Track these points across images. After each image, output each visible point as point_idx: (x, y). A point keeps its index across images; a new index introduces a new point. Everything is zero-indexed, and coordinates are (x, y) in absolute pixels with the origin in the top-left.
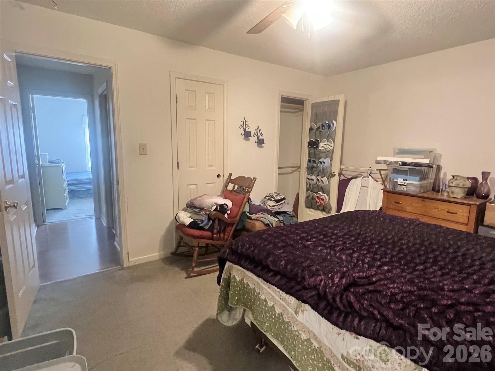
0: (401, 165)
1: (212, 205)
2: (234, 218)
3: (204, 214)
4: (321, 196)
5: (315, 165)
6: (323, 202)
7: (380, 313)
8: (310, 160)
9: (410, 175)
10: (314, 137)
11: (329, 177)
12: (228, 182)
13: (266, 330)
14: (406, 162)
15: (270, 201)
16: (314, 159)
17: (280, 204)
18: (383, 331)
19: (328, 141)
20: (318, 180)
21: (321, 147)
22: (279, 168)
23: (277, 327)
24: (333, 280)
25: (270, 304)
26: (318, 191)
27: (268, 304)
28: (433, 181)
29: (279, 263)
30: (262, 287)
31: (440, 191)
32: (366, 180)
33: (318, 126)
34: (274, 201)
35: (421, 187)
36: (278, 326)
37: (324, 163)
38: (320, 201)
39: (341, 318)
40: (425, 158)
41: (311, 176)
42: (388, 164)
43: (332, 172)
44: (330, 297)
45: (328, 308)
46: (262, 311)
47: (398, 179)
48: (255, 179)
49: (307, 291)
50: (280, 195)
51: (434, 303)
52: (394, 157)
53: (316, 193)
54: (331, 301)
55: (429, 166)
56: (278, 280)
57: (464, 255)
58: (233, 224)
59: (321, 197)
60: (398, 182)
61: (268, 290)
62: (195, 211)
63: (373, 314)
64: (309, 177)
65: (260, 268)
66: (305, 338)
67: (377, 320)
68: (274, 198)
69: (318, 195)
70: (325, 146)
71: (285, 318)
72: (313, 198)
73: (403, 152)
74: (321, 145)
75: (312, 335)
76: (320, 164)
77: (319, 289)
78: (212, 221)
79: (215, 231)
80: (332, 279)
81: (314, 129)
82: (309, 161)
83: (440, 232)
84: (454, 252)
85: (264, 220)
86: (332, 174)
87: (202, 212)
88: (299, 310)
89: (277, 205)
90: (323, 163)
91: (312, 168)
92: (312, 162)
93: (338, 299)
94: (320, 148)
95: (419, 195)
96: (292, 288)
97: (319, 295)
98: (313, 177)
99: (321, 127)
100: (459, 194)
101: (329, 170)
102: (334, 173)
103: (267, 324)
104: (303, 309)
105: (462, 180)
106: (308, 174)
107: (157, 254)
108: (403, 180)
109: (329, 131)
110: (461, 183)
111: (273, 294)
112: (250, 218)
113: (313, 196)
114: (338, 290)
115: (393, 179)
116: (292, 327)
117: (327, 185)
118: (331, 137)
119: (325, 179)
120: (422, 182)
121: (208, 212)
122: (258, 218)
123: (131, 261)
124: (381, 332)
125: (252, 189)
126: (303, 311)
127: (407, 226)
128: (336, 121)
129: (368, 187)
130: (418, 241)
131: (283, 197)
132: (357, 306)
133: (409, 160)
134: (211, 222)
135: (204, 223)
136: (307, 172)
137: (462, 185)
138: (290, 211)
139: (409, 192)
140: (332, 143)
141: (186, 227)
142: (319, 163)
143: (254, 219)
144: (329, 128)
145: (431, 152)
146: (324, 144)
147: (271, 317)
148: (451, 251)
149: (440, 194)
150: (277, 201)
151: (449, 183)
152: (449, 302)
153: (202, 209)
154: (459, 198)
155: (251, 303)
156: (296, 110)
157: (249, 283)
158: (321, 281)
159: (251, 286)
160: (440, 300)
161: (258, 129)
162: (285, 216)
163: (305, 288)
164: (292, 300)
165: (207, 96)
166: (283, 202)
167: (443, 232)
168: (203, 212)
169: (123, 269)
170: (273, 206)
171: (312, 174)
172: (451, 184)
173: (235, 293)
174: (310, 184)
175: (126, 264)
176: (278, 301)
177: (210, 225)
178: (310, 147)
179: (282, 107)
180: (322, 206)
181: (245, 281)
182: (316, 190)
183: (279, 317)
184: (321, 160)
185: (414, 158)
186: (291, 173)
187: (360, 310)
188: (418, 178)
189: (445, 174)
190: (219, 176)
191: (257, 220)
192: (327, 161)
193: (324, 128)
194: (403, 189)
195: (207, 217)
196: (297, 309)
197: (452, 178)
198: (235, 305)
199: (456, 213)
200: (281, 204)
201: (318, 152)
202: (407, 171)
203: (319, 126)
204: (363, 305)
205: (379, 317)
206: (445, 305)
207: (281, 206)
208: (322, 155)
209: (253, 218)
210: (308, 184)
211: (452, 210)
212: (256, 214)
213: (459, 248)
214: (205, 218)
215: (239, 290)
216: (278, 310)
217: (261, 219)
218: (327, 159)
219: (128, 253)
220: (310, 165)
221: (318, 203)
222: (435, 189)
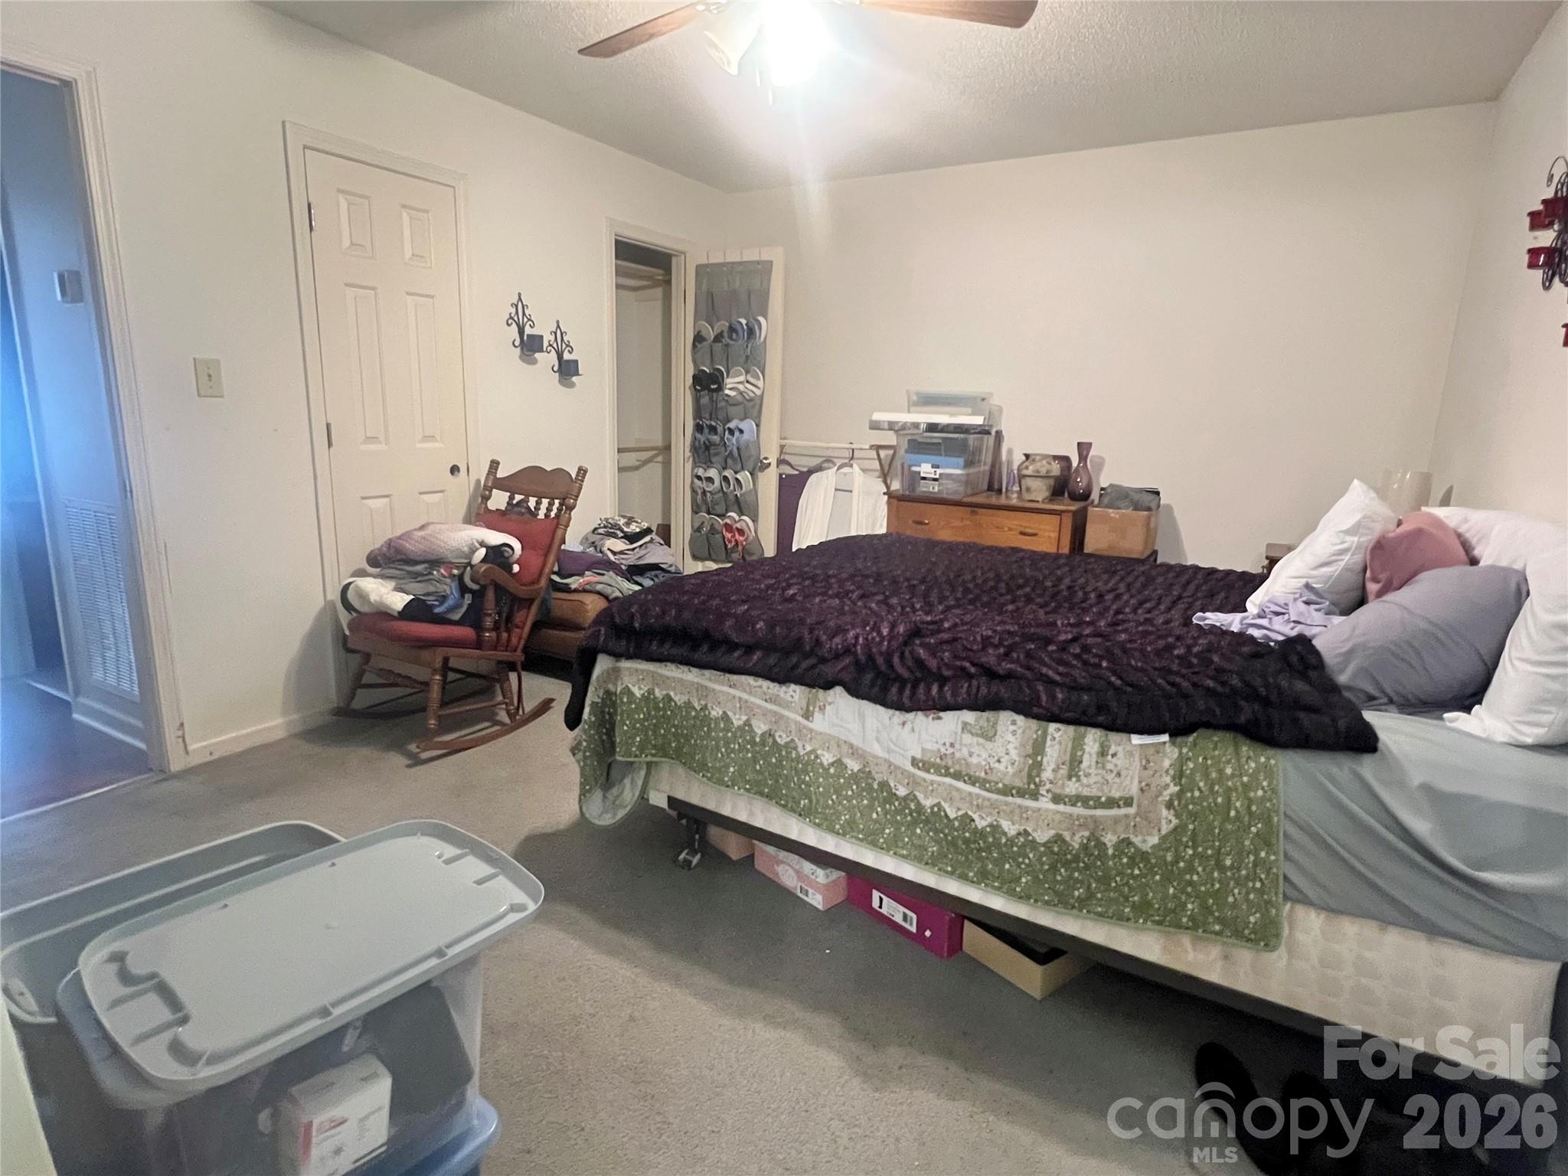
0: (926, 432)
1: (470, 548)
2: (533, 583)
3: (445, 577)
4: (736, 522)
5: (716, 438)
6: (741, 538)
7: (973, 664)
8: (702, 427)
9: (946, 456)
10: (708, 362)
11: (754, 469)
12: (490, 485)
13: (730, 783)
14: (936, 425)
15: (613, 540)
16: (713, 423)
17: (641, 546)
18: (984, 690)
19: (747, 372)
20: (726, 479)
21: (731, 389)
22: (620, 451)
23: (758, 767)
24: (879, 633)
25: (738, 720)
26: (727, 512)
27: (732, 723)
28: (987, 468)
29: (750, 628)
30: (714, 690)
31: (1004, 490)
32: (845, 474)
33: (717, 330)
34: (622, 538)
35: (968, 481)
36: (761, 762)
37: (741, 431)
38: (734, 536)
39: (907, 692)
40: (973, 414)
41: (705, 470)
42: (898, 431)
43: (762, 457)
44: (880, 660)
45: (879, 682)
46: (717, 745)
47: (920, 466)
48: (582, 472)
49: (830, 664)
50: (637, 522)
51: (1049, 641)
52: (909, 412)
53: (722, 516)
54: (883, 668)
55: (984, 431)
56: (759, 659)
57: (1069, 588)
58: (531, 601)
59: (738, 525)
60: (919, 473)
61: (732, 691)
62: (409, 572)
63: (963, 669)
64: (700, 472)
65: (705, 648)
66: (831, 761)
67: (970, 676)
68: (622, 531)
69: (728, 521)
70: (741, 387)
71: (780, 736)
72: (713, 530)
73: (929, 401)
74: (730, 382)
75: (845, 748)
76: (730, 437)
77: (856, 651)
78: (470, 595)
79: (488, 622)
80: (876, 628)
81: (707, 337)
82: (699, 428)
83: (1022, 559)
84: (1053, 586)
85: (608, 590)
86: (761, 462)
87: (438, 571)
88: (814, 708)
89: (633, 549)
90: (737, 434)
91: (708, 446)
92: (706, 431)
93: (896, 660)
94: (727, 392)
95: (967, 500)
96: (795, 667)
97: (857, 662)
98: (712, 473)
99: (725, 334)
100: (1039, 491)
101: (753, 452)
102: (766, 458)
103: (732, 769)
104: (822, 704)
105: (1044, 462)
106: (695, 465)
107: (280, 721)
108: (932, 467)
109: (750, 346)
110: (1043, 467)
111: (745, 696)
112: (566, 589)
113: (712, 525)
114: (895, 644)
115: (910, 466)
116: (800, 749)
117: (750, 491)
118: (753, 361)
119: (744, 476)
120: (972, 471)
121: (455, 572)
122: (588, 587)
123: (195, 750)
124: (981, 692)
125: (576, 500)
126: (822, 709)
127: (963, 554)
128: (766, 319)
129: (851, 491)
130: (991, 575)
131: (645, 525)
132: (933, 664)
133: (942, 418)
134: (468, 599)
135: (450, 602)
136: (691, 459)
137: (1045, 471)
138: (670, 563)
139: (945, 496)
140: (759, 379)
141: (395, 617)
142: (727, 432)
143: (576, 591)
144: (749, 338)
145: (983, 400)
146: (737, 379)
147: (742, 748)
148: (1049, 584)
149: (1003, 495)
150: (632, 538)
151: (1019, 470)
152: (1070, 636)
153: (435, 562)
154: (1040, 499)
155: (679, 742)
156: (645, 283)
157: (672, 694)
158: (857, 637)
159: (679, 699)
160: (1057, 636)
161: (558, 332)
162: (656, 576)
163: (823, 660)
164: (795, 693)
165: (404, 214)
166: (647, 539)
167: (1029, 558)
168: (442, 571)
169: (168, 776)
170: (622, 552)
171: (708, 464)
172: (1025, 472)
173: (634, 727)
174: (704, 492)
175: (176, 764)
176: (759, 707)
177: (468, 609)
178: (698, 388)
179: (619, 272)
180: (740, 548)
181: (658, 693)
182: (720, 509)
183: (763, 743)
184: (732, 425)
185: (952, 415)
186: (637, 468)
187: (939, 668)
188: (961, 461)
189: (1010, 452)
190: (454, 470)
191: (585, 591)
192: (748, 425)
193: (734, 336)
194: (931, 490)
195: (454, 585)
196: (808, 707)
197: (1024, 458)
198: (636, 756)
199: (1035, 535)
200: (643, 547)
201: (723, 404)
202: (939, 443)
203: (722, 332)
204: (942, 660)
205: (973, 670)
206: (1064, 641)
207: (642, 552)
208: (732, 410)
209: (573, 587)
210: (699, 492)
211: (1030, 528)
212: (581, 574)
213: (1060, 579)
214: (450, 588)
215: (645, 719)
216: (760, 728)
217: (599, 587)
218: (748, 420)
219: (182, 725)
220: (702, 438)
221: (730, 542)
222: (993, 487)
